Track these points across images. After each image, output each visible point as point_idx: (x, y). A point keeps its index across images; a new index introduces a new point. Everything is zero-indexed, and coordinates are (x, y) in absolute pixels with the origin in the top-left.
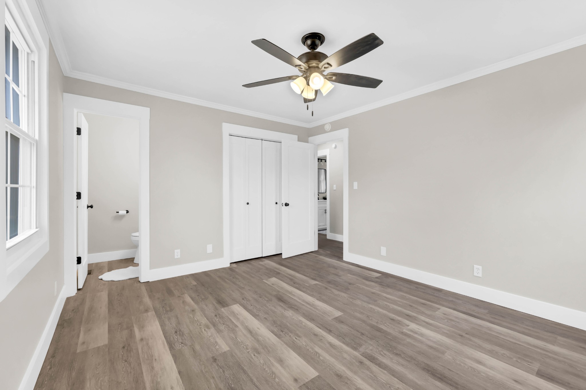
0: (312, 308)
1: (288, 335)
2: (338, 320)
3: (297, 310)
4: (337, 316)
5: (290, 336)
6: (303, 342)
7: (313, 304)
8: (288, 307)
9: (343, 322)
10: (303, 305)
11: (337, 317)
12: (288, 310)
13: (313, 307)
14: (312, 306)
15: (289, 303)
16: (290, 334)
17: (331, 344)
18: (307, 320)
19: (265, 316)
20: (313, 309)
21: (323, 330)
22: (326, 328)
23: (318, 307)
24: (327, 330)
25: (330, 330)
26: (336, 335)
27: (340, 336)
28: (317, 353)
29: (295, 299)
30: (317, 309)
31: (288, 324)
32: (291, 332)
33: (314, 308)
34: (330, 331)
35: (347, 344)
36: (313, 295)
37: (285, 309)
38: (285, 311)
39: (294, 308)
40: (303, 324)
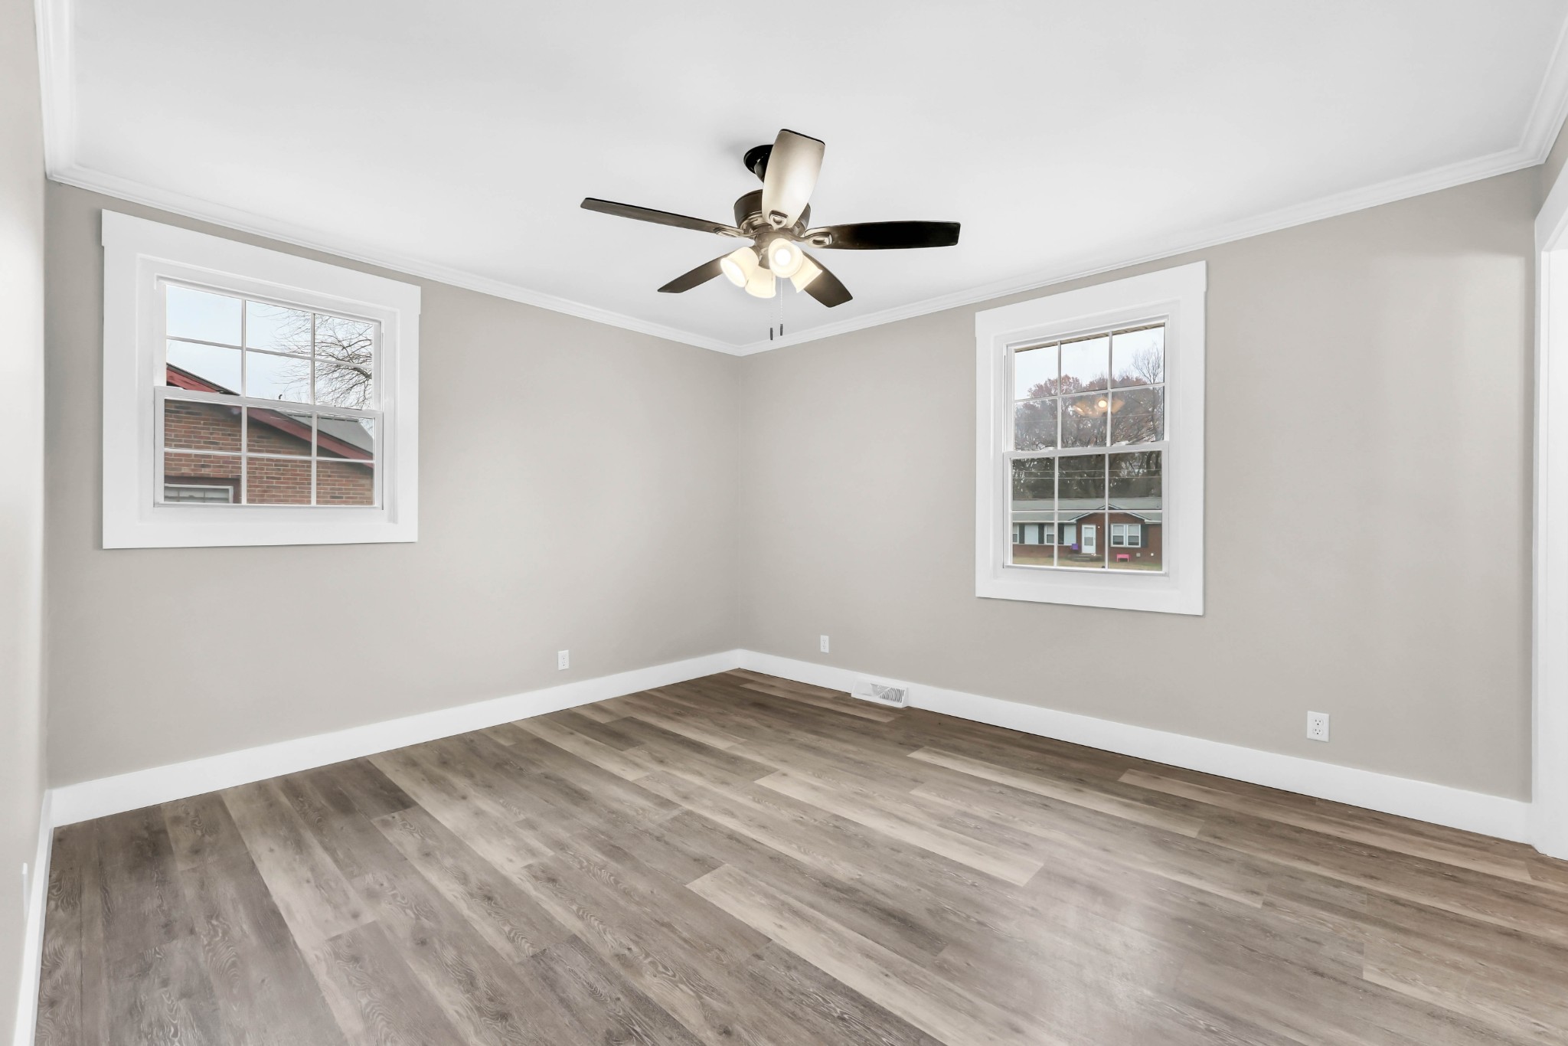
0: (783, 897)
1: (821, 822)
2: (704, 865)
3: (825, 885)
4: (706, 876)
5: (815, 820)
6: (786, 815)
7: (781, 913)
8: (858, 891)
9: (695, 860)
10: (812, 906)
11: (708, 872)
12: (852, 879)
13: (779, 900)
14: (783, 903)
15: (865, 911)
16: (816, 823)
17: (732, 814)
18: (787, 856)
19: (901, 855)
20: (778, 895)
21: (747, 837)
22: (738, 841)
23: (762, 904)
24: (737, 837)
25: (731, 839)
26: (720, 832)
27: (709, 829)
28: (759, 802)
29: (851, 932)
30: (766, 895)
31: (831, 842)
32: (816, 827)
33: (774, 898)
34: (732, 837)
35: (700, 817)
36: (789, 968)
37: (860, 881)
38: (860, 875)
39: (838, 889)
40: (794, 846)
